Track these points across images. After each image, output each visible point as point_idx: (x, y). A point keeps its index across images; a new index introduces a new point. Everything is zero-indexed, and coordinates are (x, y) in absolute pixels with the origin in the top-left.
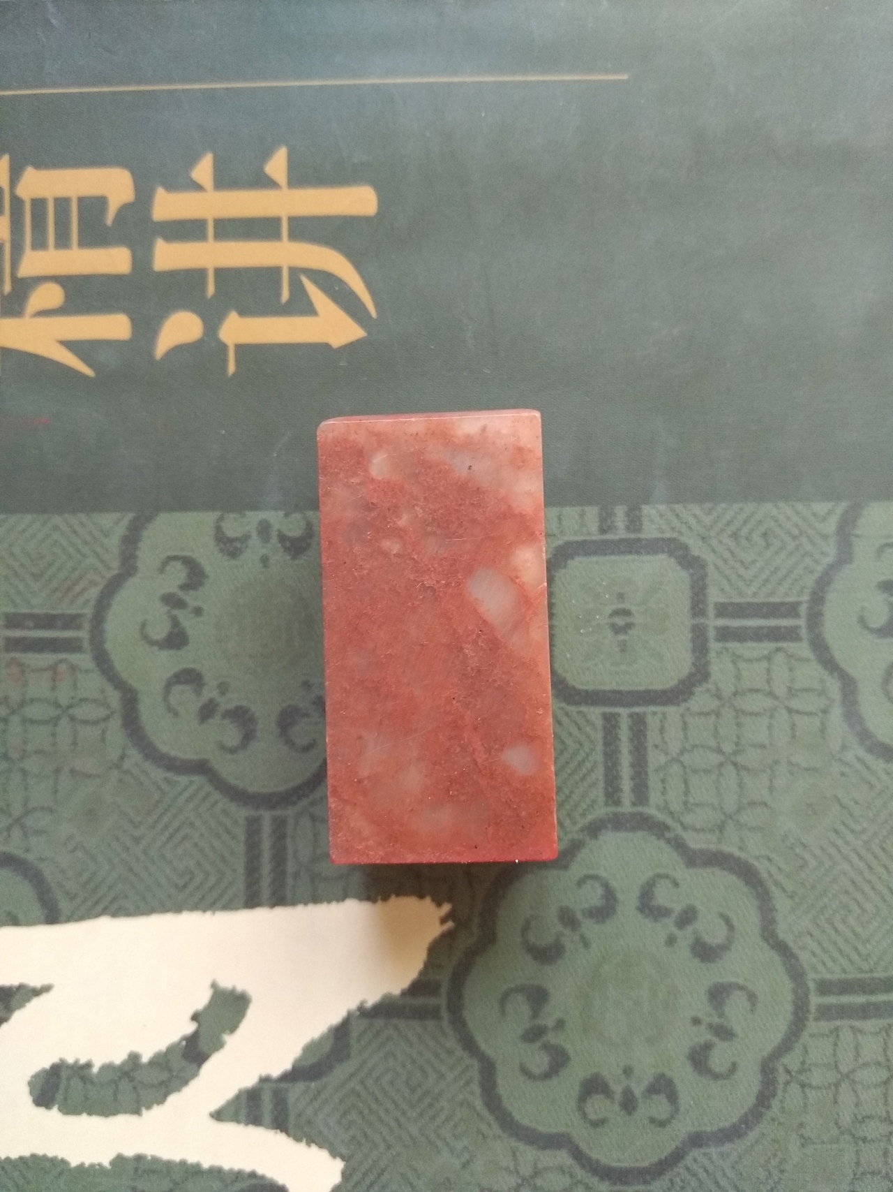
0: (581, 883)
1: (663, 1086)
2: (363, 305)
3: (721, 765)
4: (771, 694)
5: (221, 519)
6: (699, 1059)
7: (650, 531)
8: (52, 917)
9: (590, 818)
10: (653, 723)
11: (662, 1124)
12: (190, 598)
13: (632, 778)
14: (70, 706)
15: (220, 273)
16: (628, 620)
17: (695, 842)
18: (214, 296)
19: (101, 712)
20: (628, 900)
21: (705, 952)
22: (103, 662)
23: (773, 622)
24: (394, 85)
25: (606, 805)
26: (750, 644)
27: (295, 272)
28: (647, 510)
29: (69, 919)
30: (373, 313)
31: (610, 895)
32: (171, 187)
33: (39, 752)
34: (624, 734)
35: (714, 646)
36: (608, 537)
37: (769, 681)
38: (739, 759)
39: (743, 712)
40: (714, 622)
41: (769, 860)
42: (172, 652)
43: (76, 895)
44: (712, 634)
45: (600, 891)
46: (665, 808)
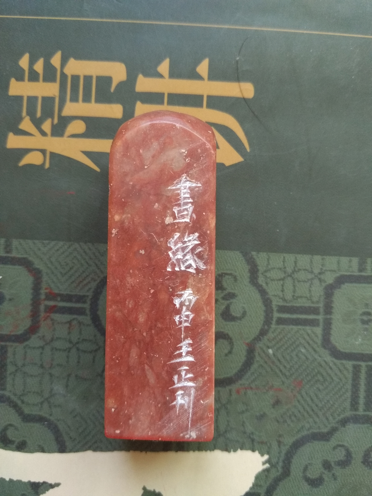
0: (334, 448)
2: (243, 145)
8: (62, 449)
9: (342, 416)
13: (365, 398)
14: (78, 343)
16: (369, 317)
19: (94, 347)
20: (358, 458)
22: (96, 321)
24: (267, 31)
25: (351, 410)
29: (71, 451)
30: (248, 150)
31: (349, 455)
32: (146, 75)
33: (59, 365)
34: (363, 376)
36: (363, 274)
43: (75, 439)
45: (344, 453)
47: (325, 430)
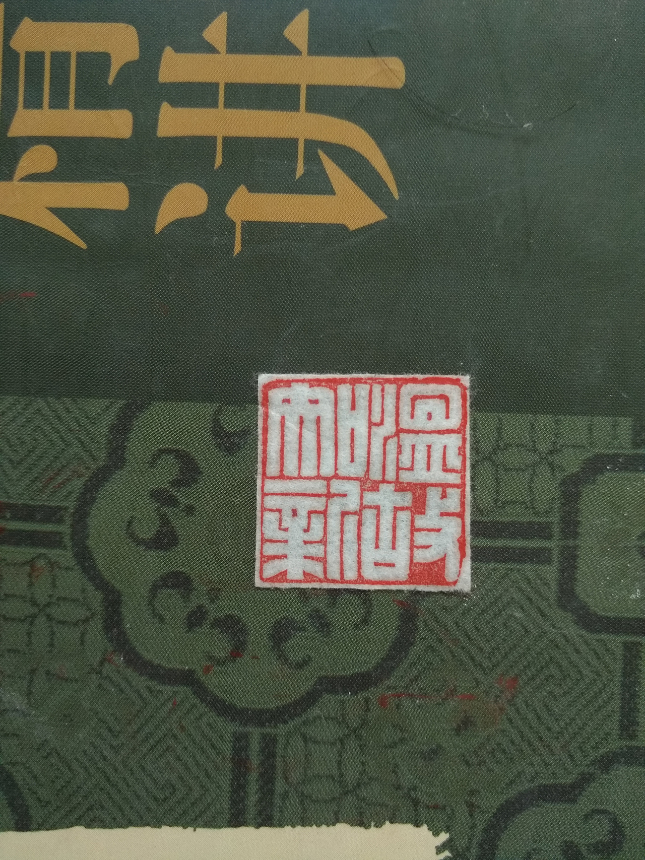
0: (587, 817)
2: (385, 185)
8: (23, 824)
9: (602, 751)
14: (48, 605)
15: (231, 143)
18: (221, 167)
19: (81, 613)
25: (621, 738)
27: (312, 146)
29: (40, 827)
30: (396, 196)
31: (617, 829)
32: (180, 47)
43: (48, 803)
45: (607, 826)
47: (568, 780)
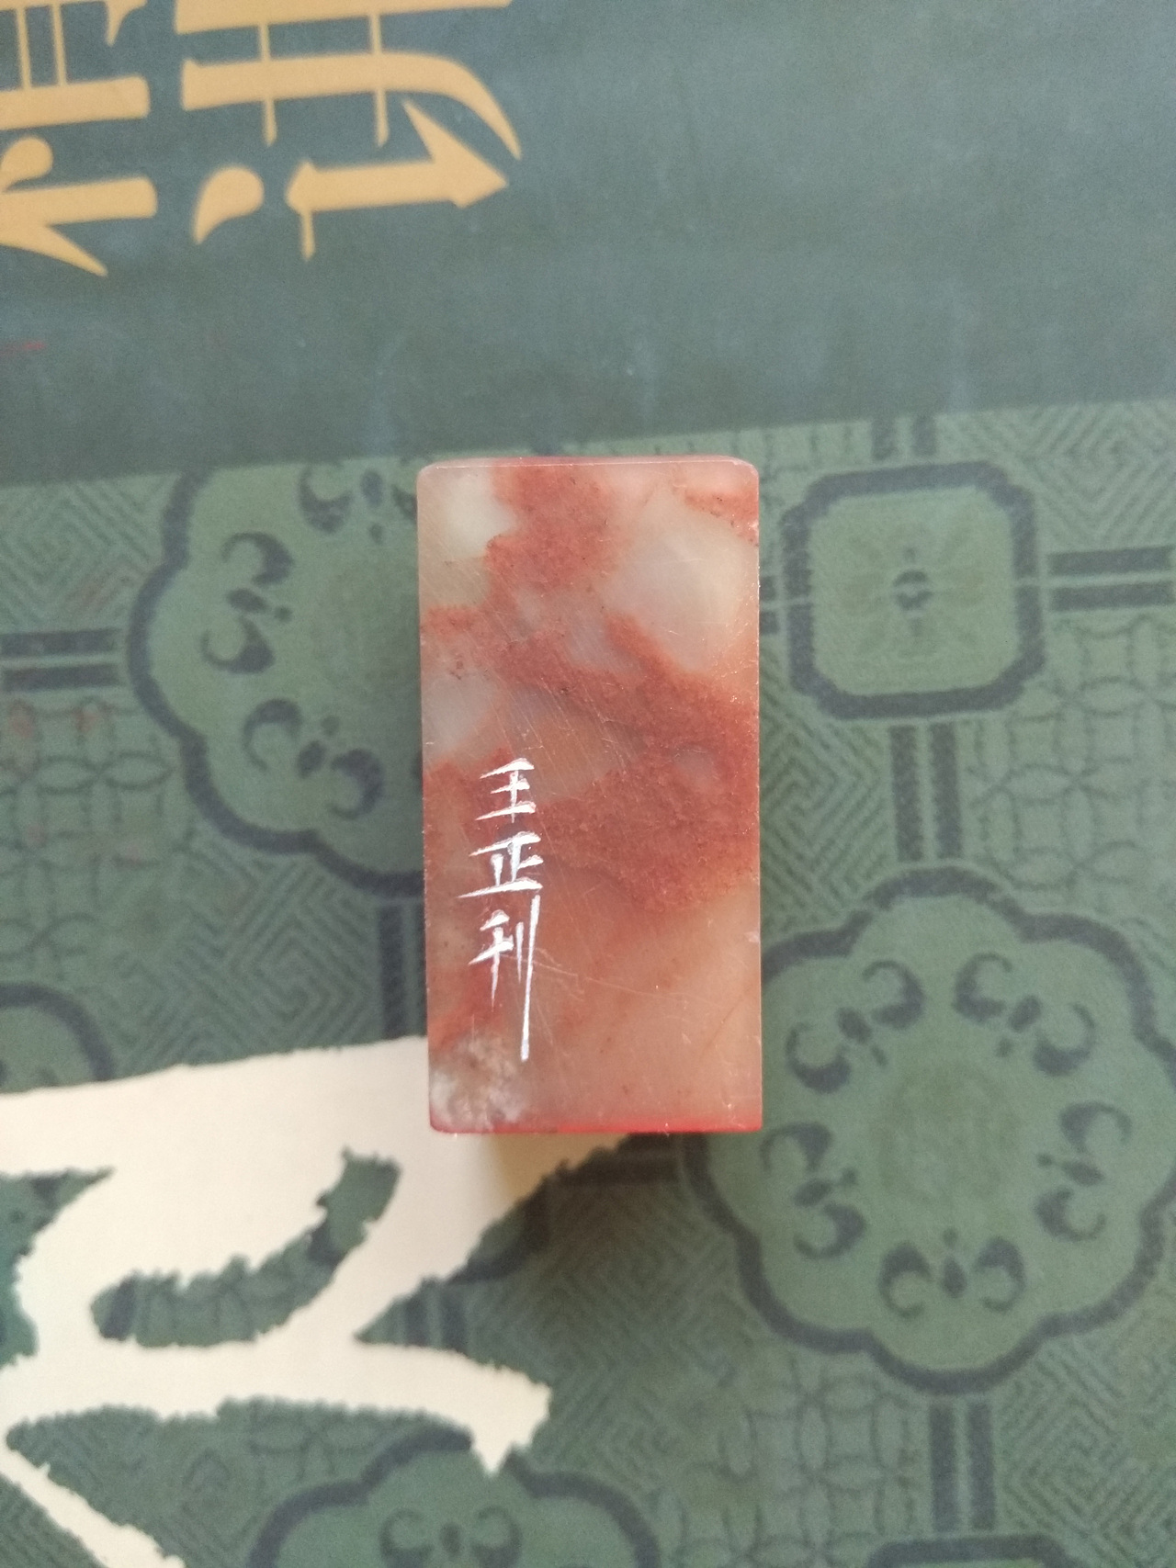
0: (869, 972)
1: (1001, 1255)
2: (500, 140)
3: (1067, 791)
4: (1134, 684)
5: (307, 474)
6: (1052, 1214)
7: (950, 451)
8: (104, 1070)
9: (878, 880)
10: (964, 736)
11: (1002, 1307)
12: (271, 595)
13: (938, 819)
14: (108, 765)
15: (285, 108)
16: (923, 587)
17: (1035, 905)
18: (278, 142)
19: (152, 771)
20: (940, 993)
21: (1054, 1062)
22: (149, 695)
23: (1133, 578)
25: (901, 859)
26: (1100, 612)
27: (394, 98)
28: (944, 422)
29: (127, 1074)
30: (517, 153)
31: (912, 988)
33: (66, 835)
34: (923, 756)
35: (1050, 617)
36: (888, 464)
37: (1130, 664)
38: (1095, 781)
39: (1094, 712)
40: (1049, 583)
41: (1141, 923)
42: (253, 676)
43: (136, 1037)
44: (1045, 600)
45: (897, 984)
46: (989, 860)
47: (834, 925)
